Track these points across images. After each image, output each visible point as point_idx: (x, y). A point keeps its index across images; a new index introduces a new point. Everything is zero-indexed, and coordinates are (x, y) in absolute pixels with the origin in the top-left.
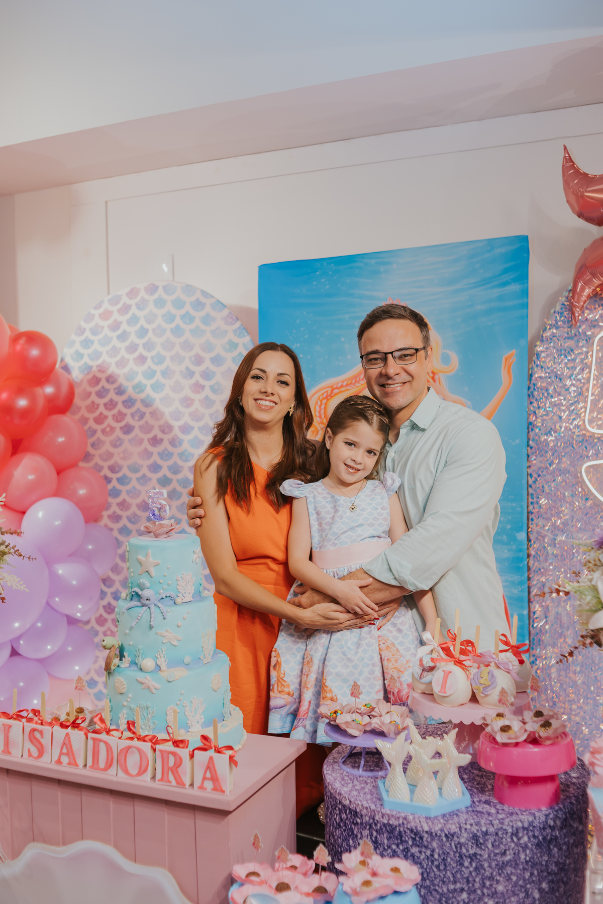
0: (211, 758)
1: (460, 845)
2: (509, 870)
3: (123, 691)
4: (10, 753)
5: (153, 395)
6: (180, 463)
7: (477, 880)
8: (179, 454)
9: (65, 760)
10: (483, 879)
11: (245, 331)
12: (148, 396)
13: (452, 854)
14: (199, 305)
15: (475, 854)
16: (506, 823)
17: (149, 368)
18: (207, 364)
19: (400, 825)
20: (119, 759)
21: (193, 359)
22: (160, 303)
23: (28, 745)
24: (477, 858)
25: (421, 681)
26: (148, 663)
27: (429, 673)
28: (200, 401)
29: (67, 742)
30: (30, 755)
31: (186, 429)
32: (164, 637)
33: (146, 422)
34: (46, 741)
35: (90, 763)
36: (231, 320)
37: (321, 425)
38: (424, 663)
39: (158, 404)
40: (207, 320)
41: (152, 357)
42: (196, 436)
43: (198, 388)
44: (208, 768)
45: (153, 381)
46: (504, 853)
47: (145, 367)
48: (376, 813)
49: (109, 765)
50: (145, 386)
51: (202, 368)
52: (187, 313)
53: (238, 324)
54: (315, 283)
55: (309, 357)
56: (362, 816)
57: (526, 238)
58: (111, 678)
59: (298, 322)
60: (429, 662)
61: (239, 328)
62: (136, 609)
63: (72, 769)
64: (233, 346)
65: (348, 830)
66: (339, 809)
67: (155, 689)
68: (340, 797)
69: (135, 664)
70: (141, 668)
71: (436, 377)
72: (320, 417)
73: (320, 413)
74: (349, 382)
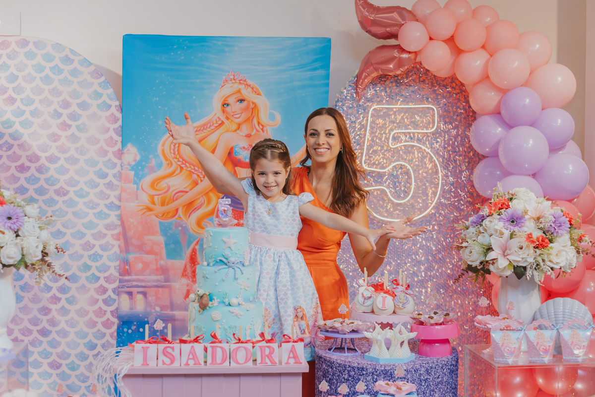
0: (293, 346)
1: (420, 375)
3: (219, 319)
4: (148, 365)
5: (21, 130)
6: (46, 186)
8: (45, 179)
9: (191, 362)
11: (108, 84)
12: (17, 131)
14: (67, 60)
15: (427, 379)
16: (439, 362)
17: (18, 108)
18: (74, 108)
19: (391, 369)
20: (231, 356)
21: (61, 103)
22: (30, 55)
23: (162, 357)
24: (427, 381)
25: (364, 305)
26: (234, 301)
27: (368, 300)
28: (66, 137)
29: (192, 351)
30: (164, 363)
31: (52, 159)
32: (241, 285)
33: (14, 152)
34: (176, 353)
36: (97, 75)
37: (175, 159)
38: (365, 295)
39: (25, 138)
40: (75, 73)
41: (21, 100)
42: (62, 165)
43: (65, 126)
45: (22, 119)
46: (438, 378)
47: (14, 107)
48: (377, 366)
49: (224, 361)
50: (14, 122)
51: (70, 110)
52: (57, 65)
53: (103, 79)
54: (172, 54)
55: (166, 108)
56: (367, 369)
57: (329, 40)
58: (206, 313)
59: (157, 81)
60: (367, 294)
61: (104, 82)
62: (224, 271)
63: (197, 367)
64: (98, 95)
65: (355, 380)
66: (348, 371)
67: (241, 315)
68: (349, 364)
69: (223, 303)
70: (229, 305)
71: (265, 129)
72: (174, 154)
73: (174, 150)
74: (199, 129)
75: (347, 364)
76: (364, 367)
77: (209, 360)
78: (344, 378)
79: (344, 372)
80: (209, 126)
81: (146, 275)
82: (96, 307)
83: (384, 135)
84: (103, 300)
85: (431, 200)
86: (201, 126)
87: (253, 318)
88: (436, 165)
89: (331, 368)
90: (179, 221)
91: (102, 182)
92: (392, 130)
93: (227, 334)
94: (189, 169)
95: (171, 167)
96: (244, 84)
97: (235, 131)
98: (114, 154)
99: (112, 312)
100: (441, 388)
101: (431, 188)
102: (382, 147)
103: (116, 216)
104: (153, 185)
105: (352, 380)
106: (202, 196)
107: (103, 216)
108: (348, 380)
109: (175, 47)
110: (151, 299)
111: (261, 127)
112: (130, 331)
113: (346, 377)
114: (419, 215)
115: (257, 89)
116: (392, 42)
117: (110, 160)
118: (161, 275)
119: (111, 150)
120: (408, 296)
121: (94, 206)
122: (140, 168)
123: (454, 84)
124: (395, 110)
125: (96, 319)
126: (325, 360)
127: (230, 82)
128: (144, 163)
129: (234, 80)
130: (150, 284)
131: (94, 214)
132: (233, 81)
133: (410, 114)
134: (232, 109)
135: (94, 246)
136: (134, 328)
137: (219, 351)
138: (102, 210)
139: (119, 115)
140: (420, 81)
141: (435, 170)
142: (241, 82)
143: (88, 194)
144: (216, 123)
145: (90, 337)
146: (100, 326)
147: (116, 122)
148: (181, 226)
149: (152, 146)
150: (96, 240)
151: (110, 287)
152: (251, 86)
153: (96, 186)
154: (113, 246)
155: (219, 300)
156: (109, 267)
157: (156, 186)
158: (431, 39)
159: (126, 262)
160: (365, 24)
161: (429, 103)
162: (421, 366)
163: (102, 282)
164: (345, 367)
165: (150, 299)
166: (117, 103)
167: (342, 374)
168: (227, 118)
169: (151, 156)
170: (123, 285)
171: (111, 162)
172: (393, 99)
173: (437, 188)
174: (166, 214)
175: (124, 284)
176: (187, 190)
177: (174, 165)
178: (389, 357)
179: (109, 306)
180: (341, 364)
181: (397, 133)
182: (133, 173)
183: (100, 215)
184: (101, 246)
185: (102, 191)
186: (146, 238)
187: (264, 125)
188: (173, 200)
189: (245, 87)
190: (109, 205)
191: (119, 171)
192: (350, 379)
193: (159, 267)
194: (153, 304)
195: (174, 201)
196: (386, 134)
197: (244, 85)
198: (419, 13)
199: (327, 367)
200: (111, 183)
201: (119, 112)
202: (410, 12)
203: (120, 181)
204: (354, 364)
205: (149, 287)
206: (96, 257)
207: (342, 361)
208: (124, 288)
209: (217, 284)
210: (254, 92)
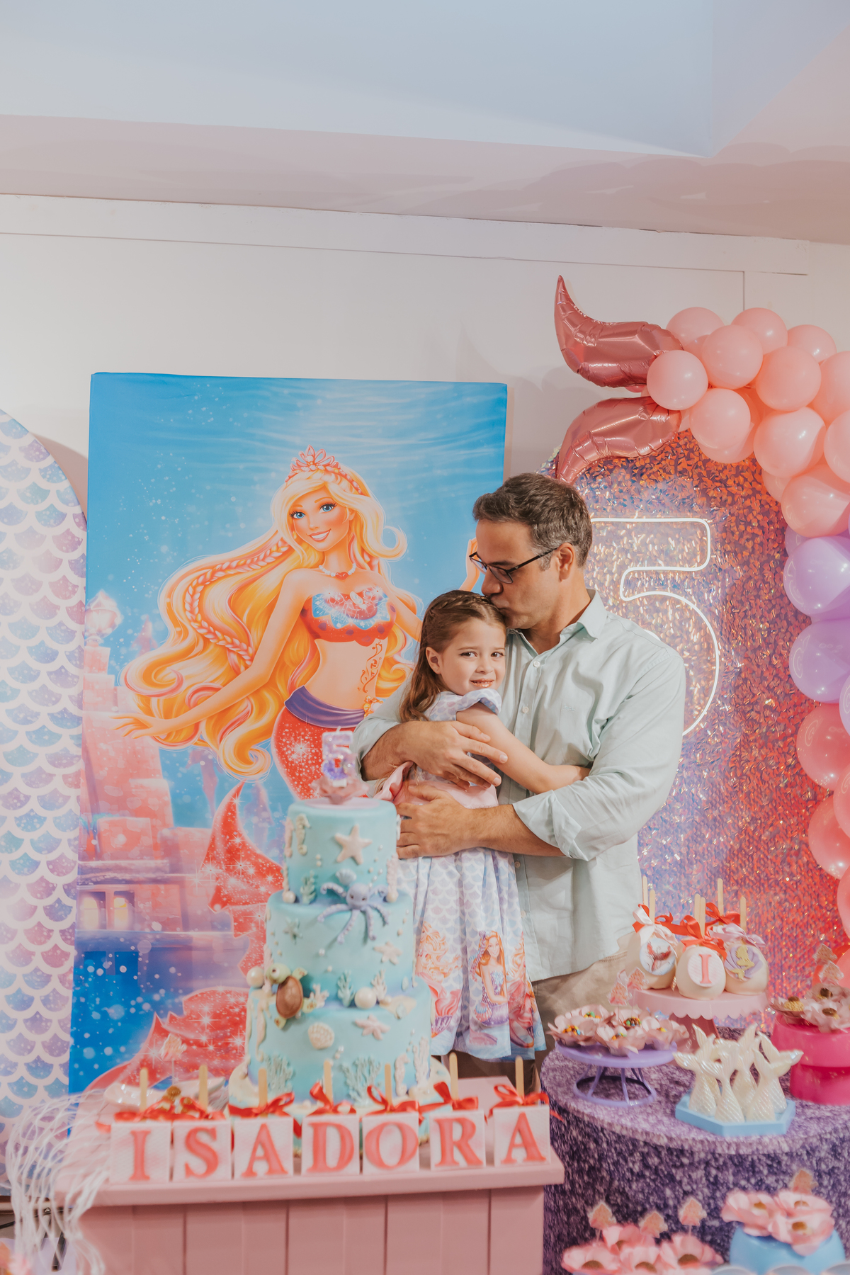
0: (522, 1117)
3: (330, 1043)
4: (147, 1178)
9: (261, 1167)
19: (752, 1153)
20: (364, 1148)
23: (184, 1157)
25: (653, 972)
26: (366, 995)
27: (663, 962)
29: (264, 1137)
30: (188, 1171)
34: (221, 1144)
36: (37, 453)
37: (193, 624)
38: (654, 949)
44: (518, 1130)
48: (718, 1145)
49: (344, 1160)
53: (50, 460)
54: (190, 412)
55: (176, 521)
56: (692, 1153)
57: (504, 388)
58: (294, 1028)
59: (159, 466)
60: (659, 947)
61: (51, 467)
62: (340, 916)
63: (277, 1180)
64: (39, 494)
65: (661, 1177)
66: (642, 1154)
67: (383, 1032)
68: (645, 1137)
69: (337, 999)
70: (352, 1004)
71: (375, 563)
72: (192, 612)
73: (191, 605)
74: (242, 562)
75: (641, 1138)
76: (686, 1147)
77: (307, 1161)
78: (631, 1171)
79: (631, 1154)
80: (262, 557)
81: (133, 859)
82: (31, 923)
83: (608, 576)
84: (45, 908)
86: (246, 557)
87: (411, 1034)
89: (596, 1141)
90: (200, 748)
91: (45, 668)
92: (622, 567)
93: (349, 1082)
94: (221, 643)
95: (184, 639)
96: (334, 472)
97: (316, 566)
98: (70, 611)
99: (63, 932)
101: (699, 681)
103: (72, 737)
104: (149, 674)
105: (653, 1177)
106: (248, 698)
107: (46, 737)
108: (641, 1176)
109: (196, 398)
110: (143, 906)
111: (368, 559)
112: (100, 972)
113: (637, 1168)
115: (360, 483)
117: (61, 624)
118: (163, 858)
119: (64, 604)
121: (29, 718)
122: (122, 640)
123: (741, 479)
124: (628, 526)
125: (30, 947)
126: (578, 1120)
127: (307, 469)
128: (130, 631)
129: (315, 464)
130: (141, 876)
131: (28, 733)
132: (313, 467)
133: (659, 534)
134: (309, 522)
135: (27, 798)
136: (107, 965)
137: (333, 1138)
138: (44, 727)
139: (80, 533)
140: (676, 471)
141: (707, 645)
142: (328, 468)
143: (16, 692)
144: (278, 550)
145: (20, 983)
146: (38, 961)
147: (75, 549)
148: (205, 758)
149: (146, 595)
150: (31, 786)
151: (60, 881)
152: (348, 477)
153: (32, 676)
154: (67, 798)
155: (327, 994)
156: (58, 842)
157: (155, 677)
159: (93, 832)
160: (576, 359)
161: (695, 514)
163: (43, 871)
164: (634, 1145)
165: (141, 906)
166: (78, 510)
168: (300, 541)
169: (144, 617)
170: (87, 879)
171: (63, 628)
172: (625, 506)
173: (710, 680)
174: (174, 734)
175: (88, 876)
176: (216, 685)
177: (192, 634)
179: (57, 920)
180: (624, 1136)
181: (634, 572)
182: (107, 651)
183: (41, 736)
184: (41, 799)
185: (44, 687)
186: (134, 782)
187: (374, 554)
188: (190, 705)
189: (337, 478)
190: (59, 716)
191: (80, 647)
192: (647, 1173)
193: (159, 842)
194: (147, 917)
195: (190, 708)
196: (612, 574)
197: (333, 475)
198: (685, 335)
199: (584, 1137)
200: (63, 670)
201: (82, 527)
202: (667, 333)
203: (80, 667)
204: (659, 1139)
205: (139, 882)
206: (30, 821)
207: (627, 1128)
208: (87, 884)
209: (322, 951)
210: (354, 490)
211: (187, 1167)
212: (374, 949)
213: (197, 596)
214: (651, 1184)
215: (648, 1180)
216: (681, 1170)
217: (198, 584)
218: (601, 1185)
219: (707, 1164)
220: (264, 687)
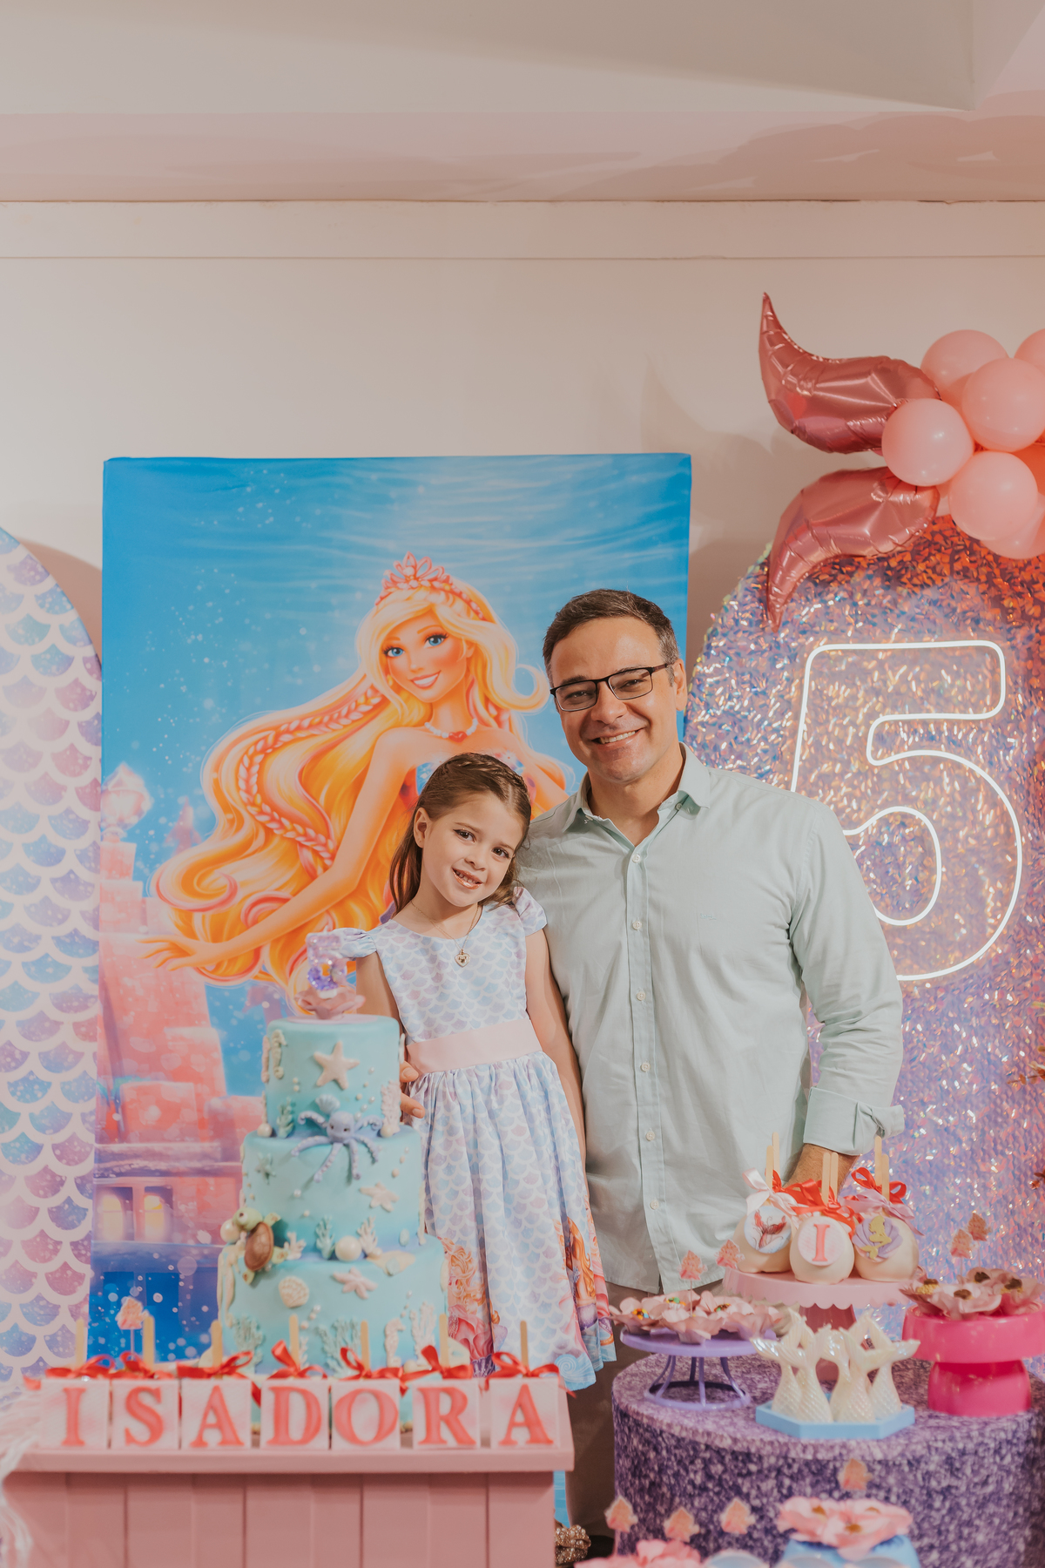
0: (525, 1389)
1: (928, 1475)
2: (991, 1508)
3: (304, 1301)
4: (81, 1443)
7: (952, 1528)
9: (213, 1437)
10: (960, 1525)
11: (64, 599)
13: (917, 1490)
15: (949, 1487)
16: (987, 1434)
19: (835, 1459)
20: (335, 1419)
23: (124, 1421)
24: (951, 1494)
25: (762, 1250)
26: (349, 1245)
27: (774, 1236)
29: (216, 1402)
30: (129, 1438)
34: (166, 1409)
35: (267, 1434)
36: (32, 573)
37: (249, 808)
38: (764, 1220)
44: (520, 1405)
46: (985, 1483)
48: (791, 1447)
49: (311, 1432)
53: (50, 583)
54: (241, 510)
55: (225, 664)
56: (760, 1458)
57: (686, 461)
58: (264, 1283)
59: (199, 588)
60: (771, 1217)
61: (51, 592)
62: (319, 1150)
63: (231, 1451)
64: (36, 630)
65: (726, 1490)
66: (704, 1460)
67: (368, 1290)
68: (706, 1438)
69: (316, 1250)
70: (333, 1257)
71: (504, 717)
72: (248, 791)
73: (247, 781)
74: (317, 720)
75: (702, 1440)
76: (753, 1450)
77: (267, 1432)
78: (692, 1482)
79: (692, 1462)
80: (344, 711)
81: (170, 1141)
82: (31, 1232)
83: (851, 730)
84: (50, 1211)
85: (994, 917)
86: (323, 713)
87: (408, 1297)
88: (1004, 817)
89: (655, 1449)
90: (262, 983)
91: (47, 873)
92: (872, 715)
93: (327, 1348)
94: (290, 835)
95: (238, 829)
96: (443, 590)
97: (420, 724)
98: (80, 793)
99: (75, 1245)
100: (992, 1515)
101: (993, 882)
102: (847, 764)
103: (86, 970)
104: (189, 881)
105: (717, 1489)
106: (328, 912)
107: (50, 970)
108: (703, 1489)
109: (249, 489)
110: (185, 1208)
111: (494, 712)
113: (698, 1479)
114: (957, 961)
115: (480, 602)
116: (868, 459)
117: (68, 811)
118: (212, 1139)
119: (73, 783)
120: (895, 1222)
121: (26, 943)
122: (152, 833)
124: (881, 656)
125: (30, 1265)
126: (638, 1424)
127: (404, 586)
128: (163, 820)
129: (416, 579)
130: (182, 1165)
131: (25, 964)
132: (414, 583)
133: (927, 667)
134: (410, 662)
135: (25, 1055)
136: (136, 1292)
137: (297, 1405)
138: (47, 955)
139: (93, 684)
140: (952, 571)
141: (1002, 829)
142: (436, 584)
143: (8, 907)
144: (367, 702)
145: (16, 1317)
146: (41, 1286)
147: (86, 706)
148: (269, 998)
149: (185, 769)
150: (31, 1039)
151: (70, 1173)
152: (464, 596)
153: (30, 885)
154: (79, 1056)
155: (303, 1243)
156: (67, 1117)
157: (199, 883)
158: (978, 448)
159: (114, 1102)
160: (788, 412)
161: (982, 634)
162: (929, 1447)
163: (47, 1158)
164: (694, 1449)
165: (182, 1208)
166: (89, 651)
167: (687, 1472)
168: (398, 689)
169: (182, 800)
170: (107, 1170)
171: (71, 817)
172: (874, 625)
173: (1009, 881)
174: (225, 964)
175: (108, 1165)
176: (283, 894)
177: (248, 824)
178: (829, 1420)
179: (66, 1229)
180: (683, 1439)
181: (890, 723)
182: (131, 848)
183: (42, 968)
184: (44, 1057)
185: (46, 900)
186: (170, 1032)
187: (502, 704)
188: (248, 923)
189: (448, 598)
190: (68, 940)
191: (95, 843)
192: (710, 1485)
193: (206, 1116)
194: (191, 1224)
195: (248, 927)
196: (857, 726)
197: (443, 594)
198: (945, 375)
199: (644, 1445)
200: (72, 876)
201: (95, 676)
202: (916, 372)
203: (96, 871)
204: (722, 1440)
205: (179, 1174)
206: (30, 1088)
207: (686, 1429)
208: (108, 1177)
209: (298, 1192)
210: (472, 614)
211: (127, 1433)
212: (360, 1190)
213: (255, 769)
214: (715, 1498)
215: (711, 1494)
216: (748, 1479)
217: (256, 753)
218: (662, 1505)
219: (779, 1471)
220: (352, 895)
